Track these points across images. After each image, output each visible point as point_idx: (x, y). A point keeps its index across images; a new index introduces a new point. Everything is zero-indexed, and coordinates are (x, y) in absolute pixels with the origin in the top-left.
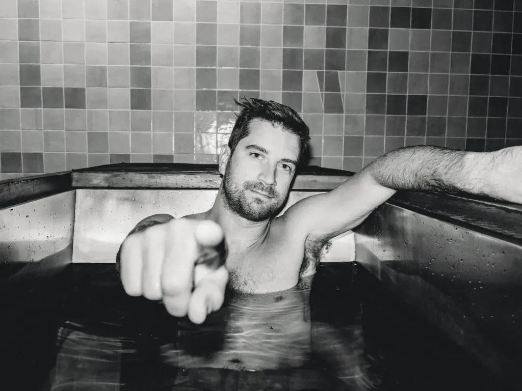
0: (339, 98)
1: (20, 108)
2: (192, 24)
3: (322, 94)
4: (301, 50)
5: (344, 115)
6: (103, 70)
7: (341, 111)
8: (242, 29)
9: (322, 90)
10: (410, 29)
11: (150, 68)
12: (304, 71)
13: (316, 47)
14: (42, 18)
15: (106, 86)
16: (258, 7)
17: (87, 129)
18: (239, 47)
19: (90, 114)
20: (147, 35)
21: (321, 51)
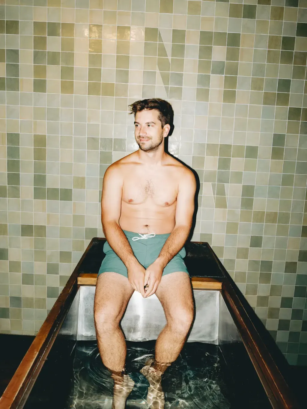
0: (225, 199)
1: (33, 200)
3: (214, 197)
4: (203, 170)
5: (227, 209)
6: (83, 179)
7: (225, 207)
12: (204, 183)
15: (85, 188)
17: (72, 213)
19: (75, 204)
20: (110, 159)
21: (215, 172)
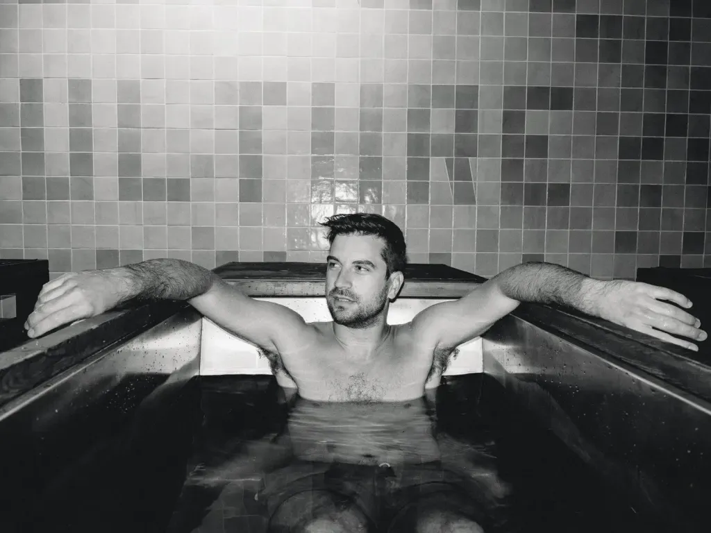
0: (470, 187)
1: (119, 201)
2: (306, 108)
3: (451, 184)
4: (429, 135)
5: (476, 206)
6: (210, 158)
7: (473, 201)
8: (362, 114)
9: (451, 179)
10: (550, 111)
11: (261, 156)
12: (430, 158)
13: (444, 132)
14: (144, 104)
15: (213, 177)
16: (380, 88)
17: (191, 224)
18: (359, 132)
19: (195, 207)
20: (258, 121)
21: (450, 136)
